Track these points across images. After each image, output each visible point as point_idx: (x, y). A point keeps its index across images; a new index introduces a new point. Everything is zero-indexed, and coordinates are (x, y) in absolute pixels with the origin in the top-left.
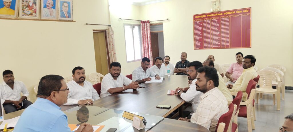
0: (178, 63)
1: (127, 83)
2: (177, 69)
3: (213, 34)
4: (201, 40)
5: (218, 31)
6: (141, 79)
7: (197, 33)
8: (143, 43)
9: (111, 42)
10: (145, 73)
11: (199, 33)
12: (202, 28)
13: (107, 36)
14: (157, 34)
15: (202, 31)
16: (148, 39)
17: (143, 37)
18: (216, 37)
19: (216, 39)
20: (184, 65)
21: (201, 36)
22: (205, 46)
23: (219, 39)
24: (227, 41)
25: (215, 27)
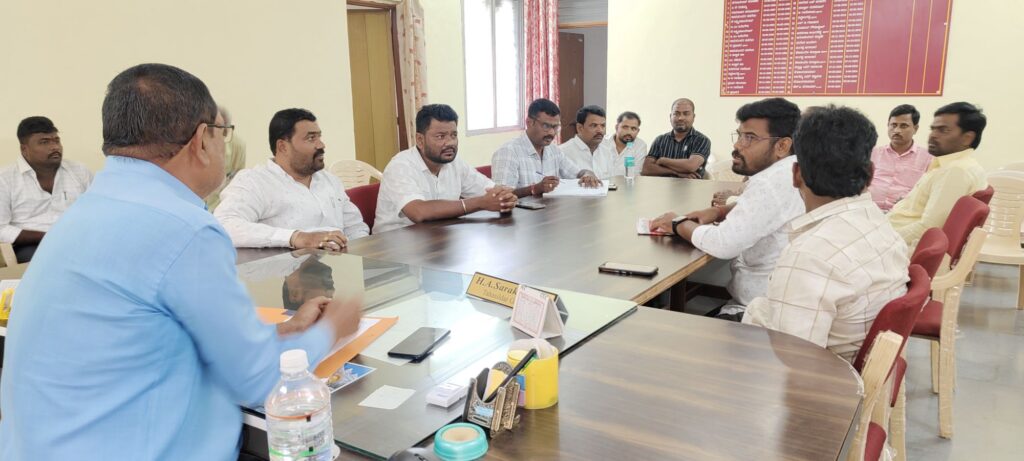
0: (661, 138)
1: (473, 191)
2: (655, 163)
3: (799, 40)
4: (750, 60)
5: (819, 27)
6: (526, 185)
7: (736, 32)
8: (530, 67)
9: (411, 50)
10: (539, 162)
11: (744, 35)
12: (758, 14)
13: (400, 29)
14: (582, 36)
15: (755, 25)
16: (547, 50)
17: (530, 41)
18: (809, 50)
19: (808, 60)
20: (681, 147)
21: (750, 45)
22: (762, 85)
23: (819, 57)
24: (851, 69)
25: (808, 10)
